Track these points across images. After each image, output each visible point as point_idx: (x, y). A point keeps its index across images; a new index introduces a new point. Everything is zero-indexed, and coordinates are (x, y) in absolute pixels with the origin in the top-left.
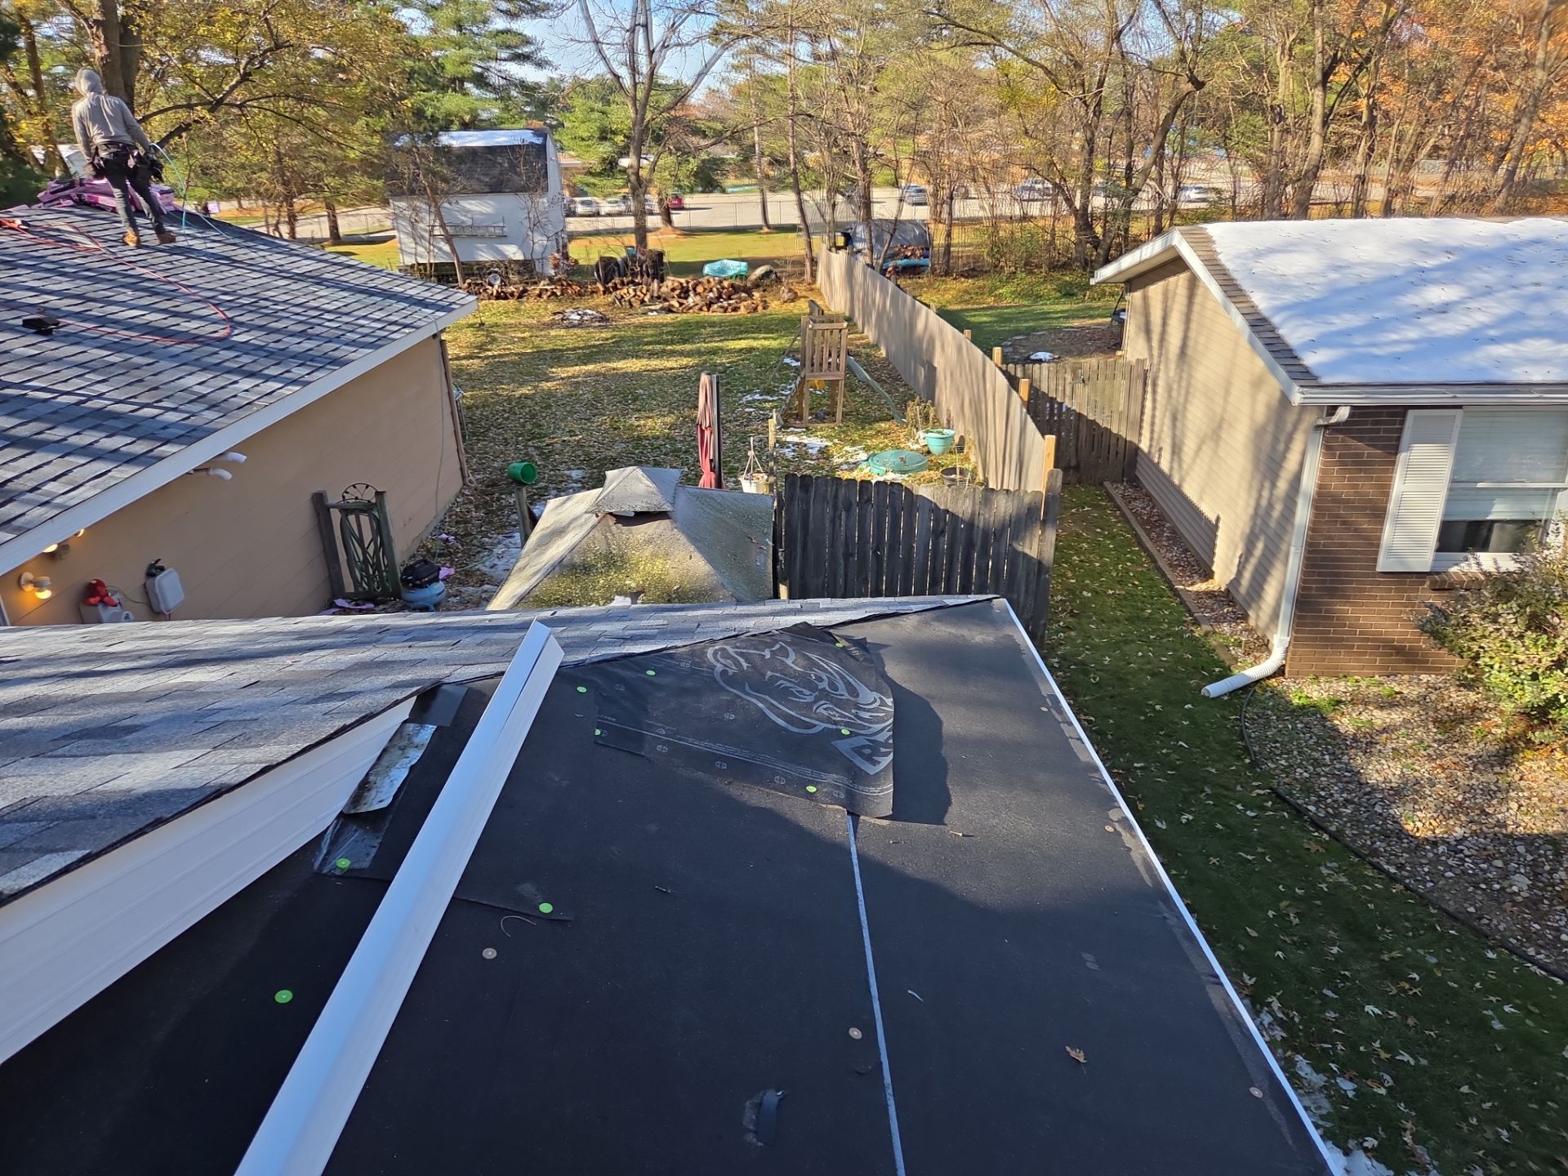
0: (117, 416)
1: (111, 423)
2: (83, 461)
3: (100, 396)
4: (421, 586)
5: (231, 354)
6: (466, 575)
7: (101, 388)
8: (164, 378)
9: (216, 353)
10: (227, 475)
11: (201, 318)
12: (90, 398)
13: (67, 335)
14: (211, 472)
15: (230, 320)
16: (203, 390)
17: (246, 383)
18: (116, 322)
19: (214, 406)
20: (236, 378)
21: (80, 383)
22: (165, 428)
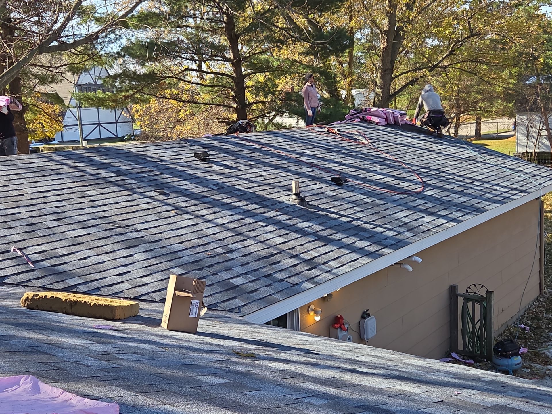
0: (365, 230)
1: (362, 233)
2: (347, 252)
3: (359, 219)
4: (507, 357)
5: (423, 201)
6: (535, 355)
7: (360, 215)
8: (388, 212)
9: (415, 200)
10: (410, 269)
11: (410, 181)
12: (354, 220)
13: (349, 186)
14: (403, 266)
15: (424, 182)
16: (406, 220)
17: (428, 219)
18: (371, 181)
19: (411, 229)
20: (423, 215)
21: (351, 211)
22: (386, 239)
